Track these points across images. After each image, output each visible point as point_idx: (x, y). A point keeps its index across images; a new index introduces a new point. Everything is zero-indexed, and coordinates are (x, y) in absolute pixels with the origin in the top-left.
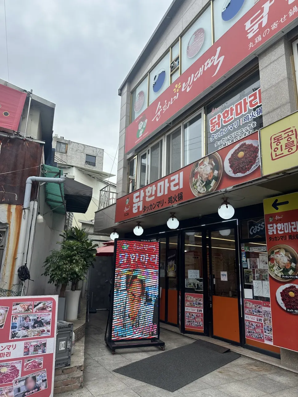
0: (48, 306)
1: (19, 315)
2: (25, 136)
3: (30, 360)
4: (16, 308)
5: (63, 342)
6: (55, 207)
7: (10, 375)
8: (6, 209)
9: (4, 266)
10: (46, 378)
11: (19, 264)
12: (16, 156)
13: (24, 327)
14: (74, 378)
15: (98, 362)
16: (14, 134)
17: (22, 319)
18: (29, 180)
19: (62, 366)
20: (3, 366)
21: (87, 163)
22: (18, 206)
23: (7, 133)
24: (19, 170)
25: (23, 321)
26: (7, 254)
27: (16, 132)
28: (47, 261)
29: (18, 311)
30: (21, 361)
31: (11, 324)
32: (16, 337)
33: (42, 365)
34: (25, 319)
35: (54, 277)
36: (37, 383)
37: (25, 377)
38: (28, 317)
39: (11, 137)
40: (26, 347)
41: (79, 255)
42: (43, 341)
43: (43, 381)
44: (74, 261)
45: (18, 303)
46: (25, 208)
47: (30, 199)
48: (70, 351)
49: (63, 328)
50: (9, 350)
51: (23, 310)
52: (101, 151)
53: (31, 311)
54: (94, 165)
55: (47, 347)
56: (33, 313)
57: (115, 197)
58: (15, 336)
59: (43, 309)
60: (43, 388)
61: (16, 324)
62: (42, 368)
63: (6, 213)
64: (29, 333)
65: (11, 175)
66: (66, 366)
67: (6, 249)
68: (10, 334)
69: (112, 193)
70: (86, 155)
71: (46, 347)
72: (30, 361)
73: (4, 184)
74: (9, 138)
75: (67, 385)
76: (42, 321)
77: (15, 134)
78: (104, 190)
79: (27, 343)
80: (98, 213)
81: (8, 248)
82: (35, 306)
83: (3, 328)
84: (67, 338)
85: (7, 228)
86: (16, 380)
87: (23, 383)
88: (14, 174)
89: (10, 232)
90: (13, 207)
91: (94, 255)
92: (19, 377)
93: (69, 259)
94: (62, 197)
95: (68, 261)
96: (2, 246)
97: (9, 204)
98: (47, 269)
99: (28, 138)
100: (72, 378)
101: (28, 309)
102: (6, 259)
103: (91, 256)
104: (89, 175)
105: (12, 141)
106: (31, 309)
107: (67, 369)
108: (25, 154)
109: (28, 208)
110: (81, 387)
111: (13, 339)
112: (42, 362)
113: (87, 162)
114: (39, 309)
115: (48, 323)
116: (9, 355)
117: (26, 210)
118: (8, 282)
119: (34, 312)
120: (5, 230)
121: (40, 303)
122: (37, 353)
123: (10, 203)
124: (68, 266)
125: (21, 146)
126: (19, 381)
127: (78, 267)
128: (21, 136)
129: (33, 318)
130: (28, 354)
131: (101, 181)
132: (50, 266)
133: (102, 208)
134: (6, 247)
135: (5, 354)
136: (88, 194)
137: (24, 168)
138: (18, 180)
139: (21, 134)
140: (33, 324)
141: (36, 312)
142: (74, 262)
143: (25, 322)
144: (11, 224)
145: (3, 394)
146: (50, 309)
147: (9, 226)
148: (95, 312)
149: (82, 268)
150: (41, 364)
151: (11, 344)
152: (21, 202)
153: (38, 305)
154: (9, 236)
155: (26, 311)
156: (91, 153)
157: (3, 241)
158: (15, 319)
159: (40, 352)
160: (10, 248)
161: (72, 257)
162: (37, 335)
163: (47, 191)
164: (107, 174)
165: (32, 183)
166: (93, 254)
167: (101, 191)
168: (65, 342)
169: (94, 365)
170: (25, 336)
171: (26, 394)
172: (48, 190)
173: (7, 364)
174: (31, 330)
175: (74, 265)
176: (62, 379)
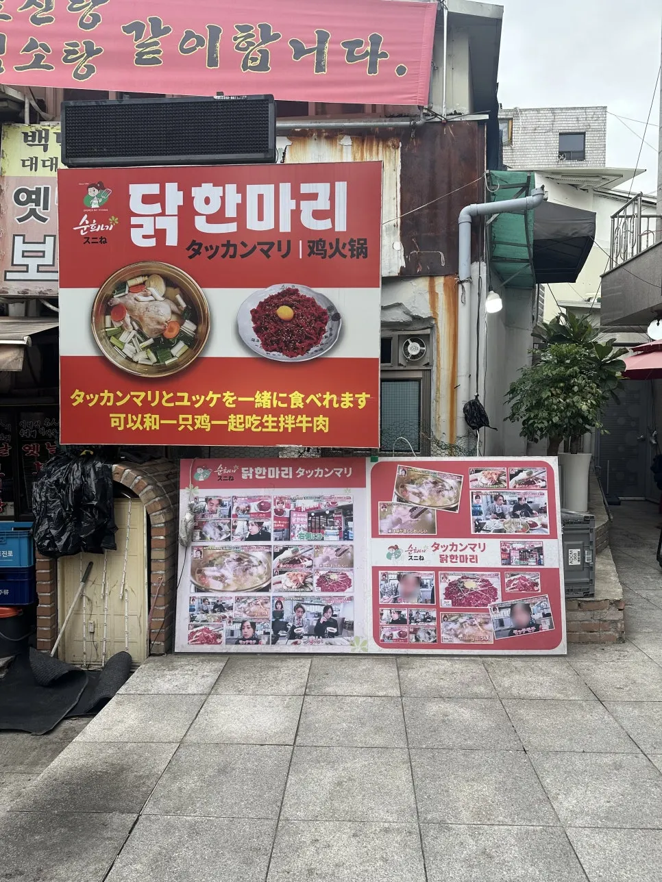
0: (538, 479)
1: (482, 491)
2: (444, 112)
3: (515, 575)
4: (475, 478)
5: (576, 551)
6: (510, 274)
7: (482, 595)
8: (427, 289)
9: (437, 401)
10: (550, 611)
11: (463, 398)
12: (432, 167)
13: (495, 513)
14: (605, 621)
15: (648, 600)
16: (422, 116)
17: (489, 500)
18: (465, 214)
19: (578, 595)
20: (468, 578)
21: (562, 157)
22: (448, 278)
23: (408, 116)
24: (442, 197)
25: (492, 502)
26: (438, 379)
27: (426, 109)
28: (513, 391)
29: (481, 484)
30: (498, 575)
31: (471, 508)
32: (484, 530)
33: (539, 586)
34: (496, 498)
35: (534, 423)
36: (533, 616)
37: (510, 602)
38: (500, 495)
39: (418, 123)
40: (504, 551)
41: (585, 374)
42: (537, 543)
43: (545, 615)
44: (576, 389)
45: (479, 468)
46: (462, 279)
47: (470, 258)
48: (591, 568)
49: (572, 523)
50: (474, 551)
51: (489, 483)
52: (599, 112)
53: (506, 485)
54: (581, 156)
55: (544, 554)
56: (508, 489)
57: (653, 227)
58: (481, 529)
59: (529, 483)
60: (545, 626)
61: (480, 506)
62: (540, 591)
63: (427, 296)
64: (506, 526)
65: (427, 211)
66: (587, 595)
67: (434, 369)
68: (472, 526)
69: (647, 218)
70: (560, 134)
71: (542, 554)
72: (516, 577)
73: (415, 233)
74: (414, 127)
75: (591, 632)
76: (529, 505)
77: (424, 113)
78: (621, 214)
79: (505, 544)
80: (608, 277)
81: (438, 367)
82: (512, 476)
83: (457, 512)
84: (583, 544)
85: (432, 328)
86: (494, 605)
87: (507, 612)
88: (433, 207)
89: (438, 336)
90: (440, 281)
91: (618, 374)
92: (499, 601)
93: (562, 385)
94: (528, 246)
95: (561, 388)
96: (427, 364)
97: (430, 276)
98: (516, 408)
99: (451, 114)
100: (600, 620)
101: (499, 482)
102: (438, 389)
103: (611, 377)
104: (573, 185)
105: (419, 131)
106: (505, 481)
107: (590, 601)
108: (449, 156)
109: (469, 280)
110: (621, 640)
111: (477, 533)
112: (538, 581)
113: (564, 154)
114: (520, 483)
115: (542, 511)
116: (475, 560)
117: (465, 285)
118: (447, 431)
119: (511, 487)
120: (428, 331)
121: (521, 471)
122: (528, 565)
123: (432, 275)
124: (562, 400)
125: (438, 140)
126: (500, 608)
127: (587, 401)
128: (436, 115)
129: (510, 499)
130: (510, 564)
131: (604, 194)
132: (521, 401)
133: (620, 261)
134: (435, 365)
135: (469, 557)
136: (585, 232)
137: (450, 189)
138: (442, 221)
139: (436, 109)
140: (511, 510)
141: (515, 487)
142: (576, 391)
143: (496, 506)
144: (439, 319)
145: (475, 625)
146: (543, 484)
147: (436, 323)
148: (619, 504)
149: (594, 402)
150: (536, 584)
151: (476, 541)
152: (453, 269)
153: (517, 474)
154: (438, 342)
155: (495, 484)
156: (571, 126)
157: (428, 355)
158: (476, 498)
159: (532, 563)
160: (442, 366)
161: (569, 380)
162: (523, 531)
163: (495, 237)
164: (621, 173)
165: (470, 220)
166: (615, 373)
167: (616, 219)
168: (579, 550)
169: (640, 605)
170: (500, 531)
171: (515, 631)
172: (496, 235)
173: (474, 574)
174: (510, 521)
175: (576, 398)
176: (579, 618)
